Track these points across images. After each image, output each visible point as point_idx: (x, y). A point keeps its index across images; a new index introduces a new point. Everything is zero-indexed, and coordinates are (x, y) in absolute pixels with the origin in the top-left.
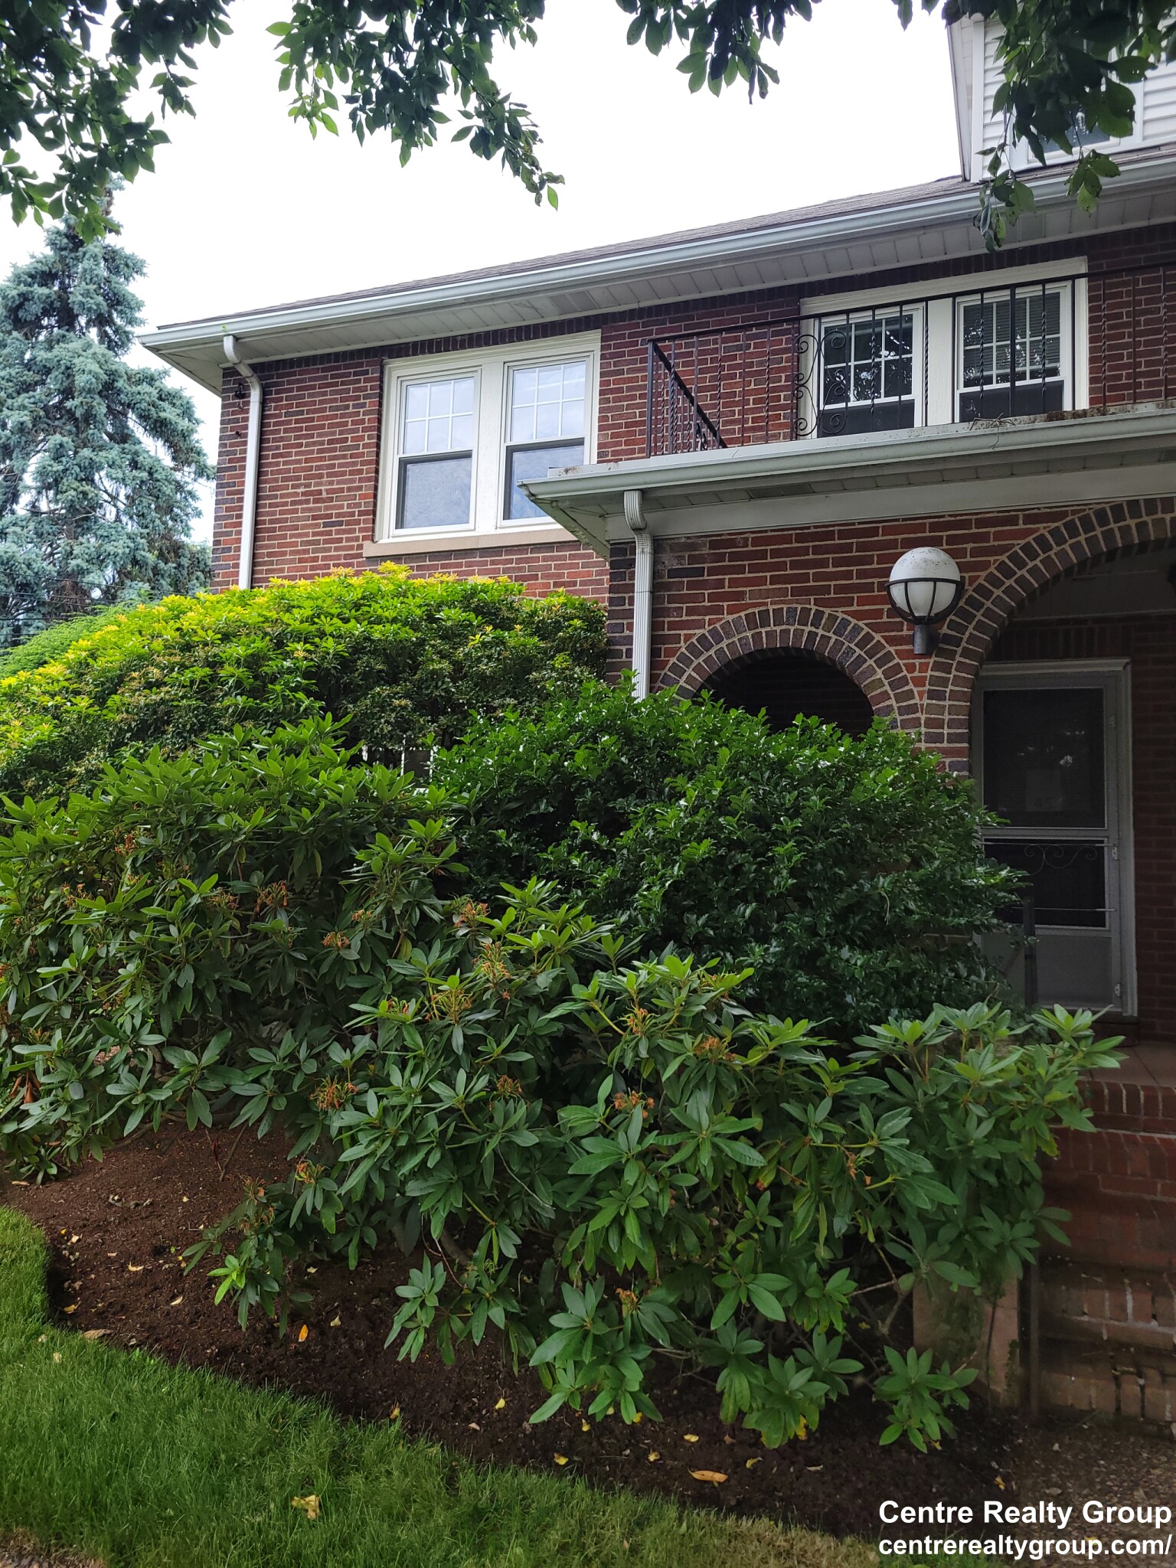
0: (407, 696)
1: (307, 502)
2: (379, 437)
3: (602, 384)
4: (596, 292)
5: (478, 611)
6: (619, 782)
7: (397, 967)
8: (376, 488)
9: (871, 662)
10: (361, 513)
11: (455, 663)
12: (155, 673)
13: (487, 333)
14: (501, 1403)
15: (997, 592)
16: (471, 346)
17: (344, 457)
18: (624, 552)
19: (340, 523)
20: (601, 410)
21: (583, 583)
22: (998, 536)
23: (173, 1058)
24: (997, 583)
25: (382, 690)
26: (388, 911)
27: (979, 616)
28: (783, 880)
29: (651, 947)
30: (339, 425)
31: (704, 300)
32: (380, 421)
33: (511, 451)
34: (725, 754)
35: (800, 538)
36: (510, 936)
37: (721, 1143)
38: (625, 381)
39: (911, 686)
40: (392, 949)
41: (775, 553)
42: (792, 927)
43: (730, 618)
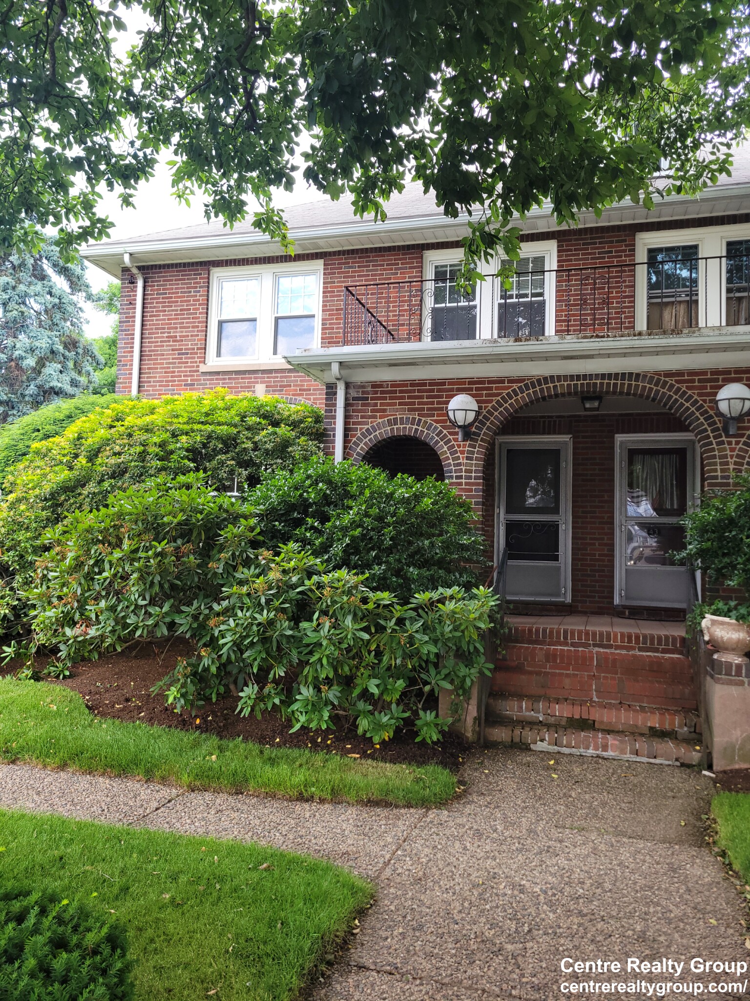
0: (233, 459)
1: (169, 341)
2: (207, 309)
3: (324, 288)
4: (321, 242)
5: (265, 417)
6: (326, 500)
7: (238, 575)
8: (206, 336)
9: (442, 443)
10: (198, 349)
11: (255, 443)
12: (117, 449)
13: (265, 258)
14: (278, 740)
15: (496, 413)
16: (256, 263)
17: (189, 318)
18: (332, 388)
19: (187, 354)
20: (324, 302)
21: (314, 390)
22: (497, 388)
23: (151, 610)
24: (496, 409)
25: (223, 457)
26: (233, 554)
27: (488, 424)
28: (388, 542)
29: (338, 567)
30: (186, 301)
31: (376, 248)
32: (208, 300)
33: (277, 319)
34: (367, 493)
35: (412, 385)
36: (282, 564)
37: (356, 632)
38: (335, 287)
39: (459, 454)
40: (235, 568)
41: (401, 392)
42: (391, 559)
43: (380, 421)
